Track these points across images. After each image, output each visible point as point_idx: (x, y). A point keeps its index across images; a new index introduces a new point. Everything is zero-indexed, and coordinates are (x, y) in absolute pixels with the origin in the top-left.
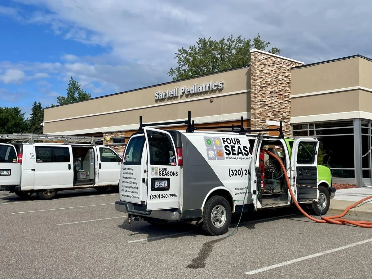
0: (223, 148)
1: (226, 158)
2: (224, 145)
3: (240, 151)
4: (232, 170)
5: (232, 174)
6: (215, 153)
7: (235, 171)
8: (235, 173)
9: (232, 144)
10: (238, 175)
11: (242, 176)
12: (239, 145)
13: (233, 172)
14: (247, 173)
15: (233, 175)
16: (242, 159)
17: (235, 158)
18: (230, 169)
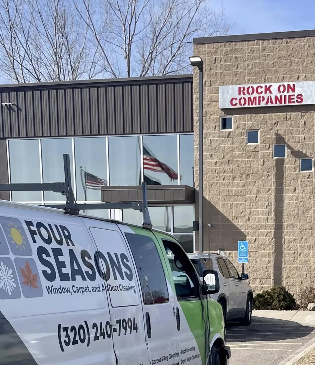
0: (35, 256)
1: (45, 291)
2: (34, 247)
3: (76, 267)
4: (66, 329)
5: (65, 341)
6: (13, 274)
7: (72, 331)
8: (72, 335)
9: (54, 245)
10: (79, 341)
11: (88, 345)
12: (71, 247)
13: (67, 336)
14: (98, 335)
15: (67, 344)
16: (83, 292)
17: (68, 290)
18: (60, 325)
